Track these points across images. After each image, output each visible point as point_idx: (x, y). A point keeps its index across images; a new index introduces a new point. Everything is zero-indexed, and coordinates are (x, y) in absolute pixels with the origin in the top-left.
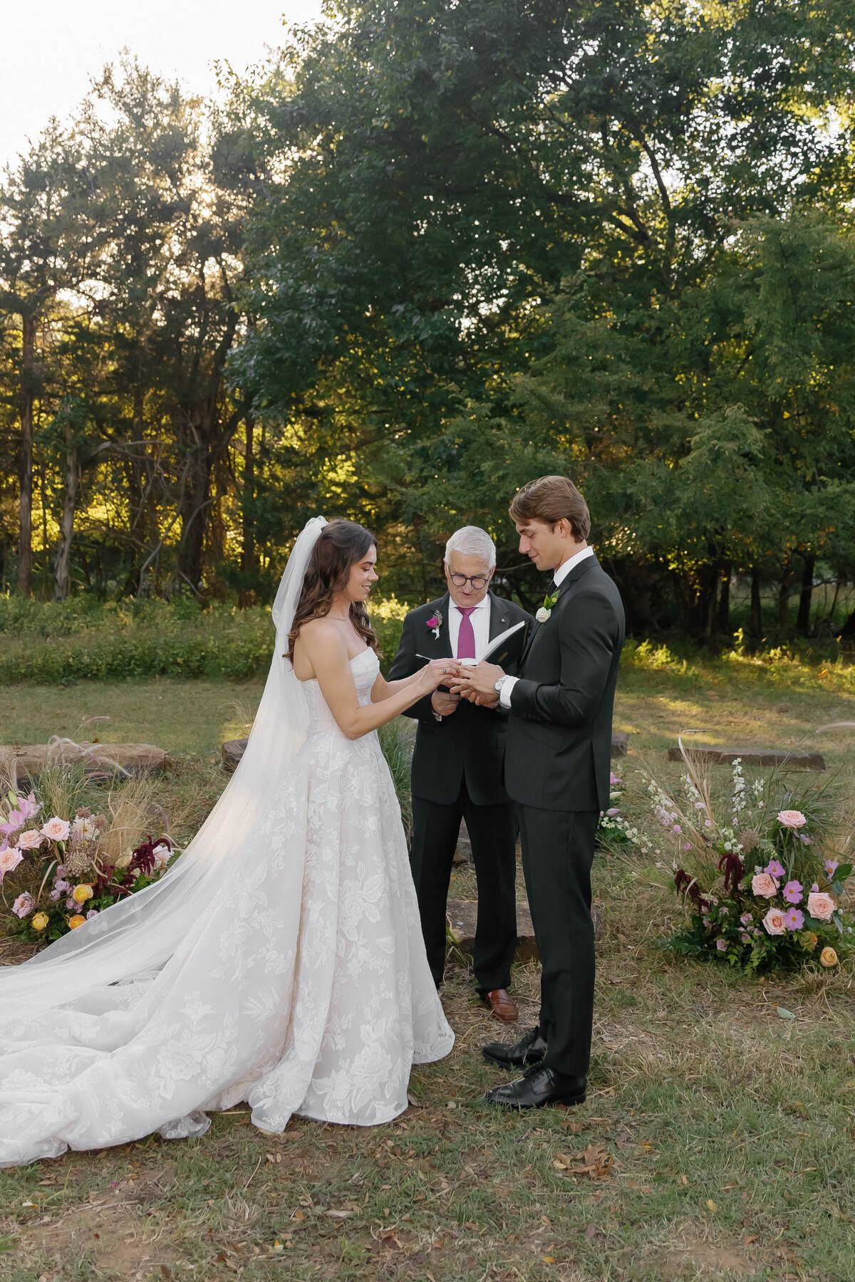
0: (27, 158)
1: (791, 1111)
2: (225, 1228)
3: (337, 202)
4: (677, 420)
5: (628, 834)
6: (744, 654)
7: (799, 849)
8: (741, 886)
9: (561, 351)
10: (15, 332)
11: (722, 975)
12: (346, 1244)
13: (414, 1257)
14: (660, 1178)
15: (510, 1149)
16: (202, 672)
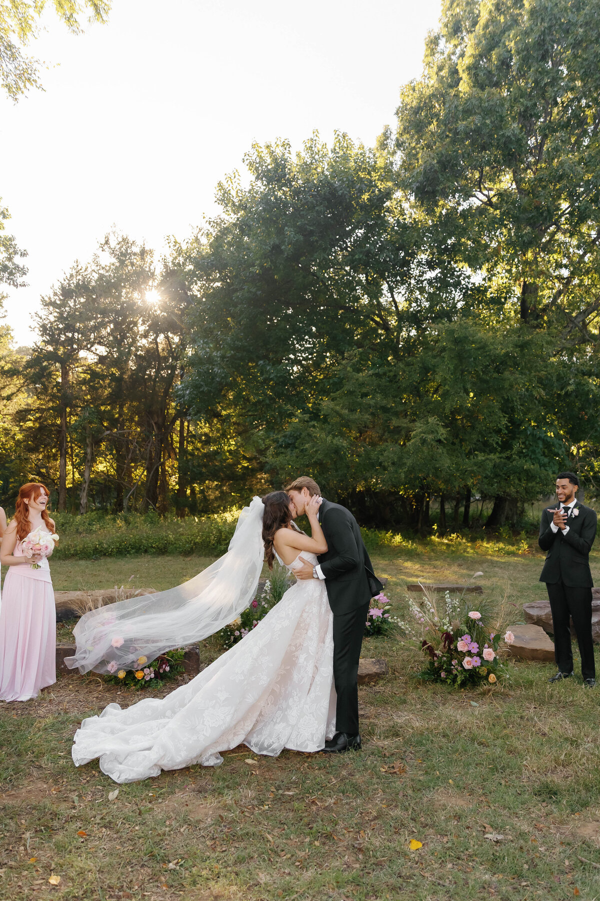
0: (63, 282)
1: (480, 744)
2: (241, 801)
3: (232, 309)
4: (403, 422)
5: (400, 624)
6: (438, 537)
7: (478, 629)
8: (452, 647)
9: (345, 389)
10: (57, 373)
11: (444, 688)
12: (296, 804)
13: (326, 808)
14: (427, 773)
15: (361, 764)
16: (166, 551)
